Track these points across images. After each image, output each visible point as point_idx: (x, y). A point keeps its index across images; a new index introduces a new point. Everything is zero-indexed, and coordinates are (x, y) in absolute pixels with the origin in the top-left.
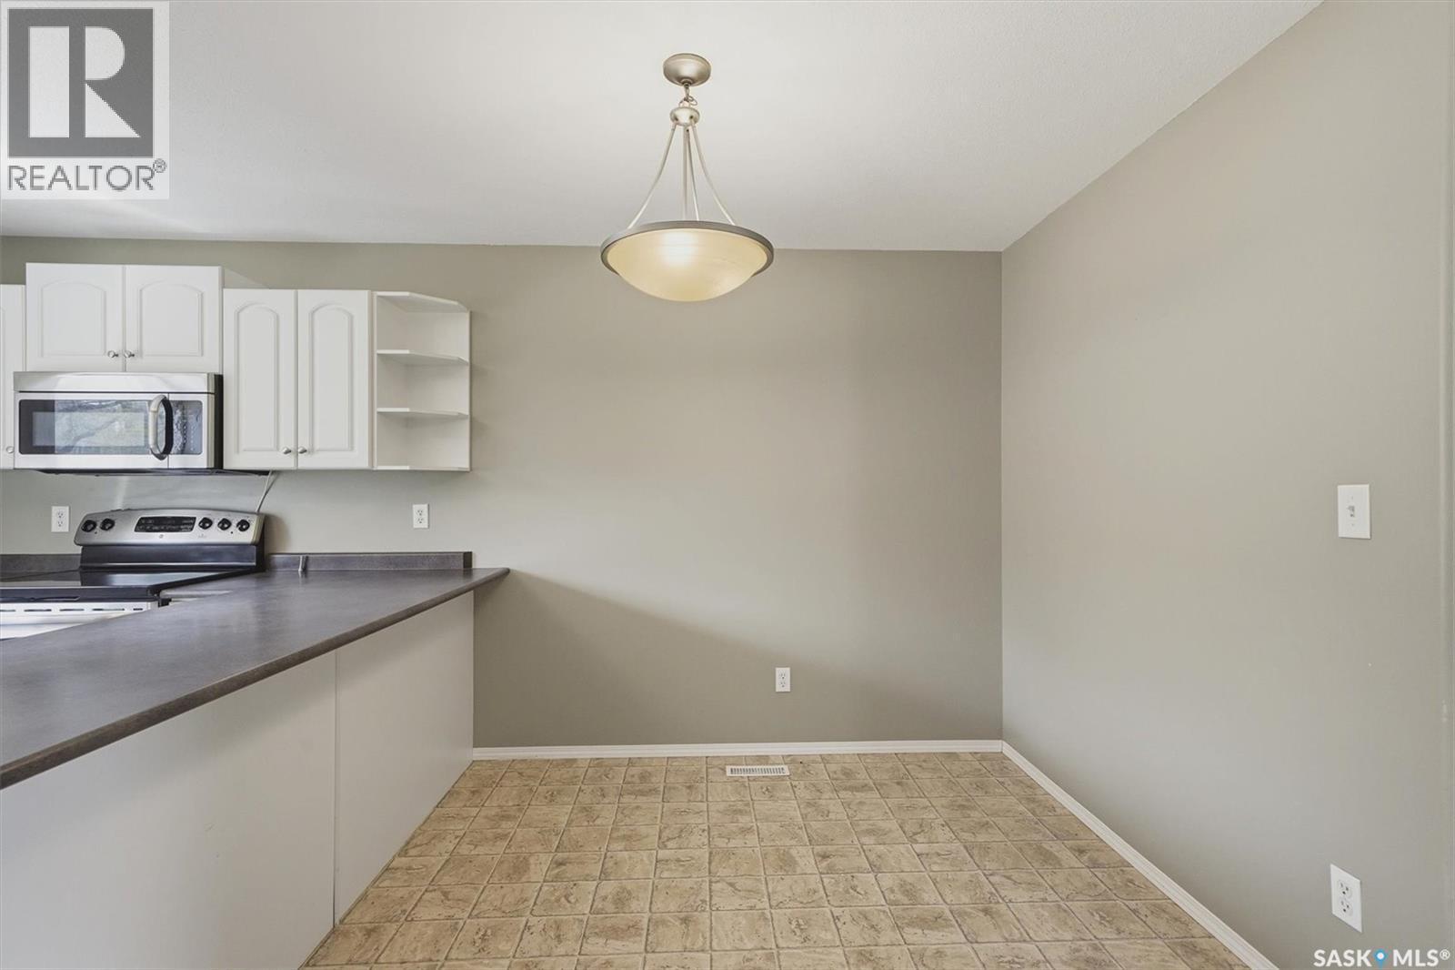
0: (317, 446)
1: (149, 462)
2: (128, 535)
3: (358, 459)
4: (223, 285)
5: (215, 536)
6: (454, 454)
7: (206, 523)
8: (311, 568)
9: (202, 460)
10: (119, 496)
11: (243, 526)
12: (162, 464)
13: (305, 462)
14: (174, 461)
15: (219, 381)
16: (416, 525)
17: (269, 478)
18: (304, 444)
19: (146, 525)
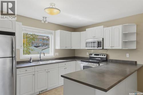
0: (115, 46)
1: (96, 48)
2: (93, 56)
3: (120, 48)
4: (104, 28)
5: (102, 56)
6: (134, 47)
7: (101, 55)
8: (112, 61)
9: (101, 48)
10: (92, 52)
11: (105, 56)
12: (98, 48)
13: (113, 48)
14: (99, 48)
15: (103, 39)
16: (127, 57)
17: (107, 50)
18: (113, 46)
19: (95, 55)
